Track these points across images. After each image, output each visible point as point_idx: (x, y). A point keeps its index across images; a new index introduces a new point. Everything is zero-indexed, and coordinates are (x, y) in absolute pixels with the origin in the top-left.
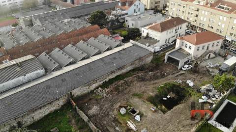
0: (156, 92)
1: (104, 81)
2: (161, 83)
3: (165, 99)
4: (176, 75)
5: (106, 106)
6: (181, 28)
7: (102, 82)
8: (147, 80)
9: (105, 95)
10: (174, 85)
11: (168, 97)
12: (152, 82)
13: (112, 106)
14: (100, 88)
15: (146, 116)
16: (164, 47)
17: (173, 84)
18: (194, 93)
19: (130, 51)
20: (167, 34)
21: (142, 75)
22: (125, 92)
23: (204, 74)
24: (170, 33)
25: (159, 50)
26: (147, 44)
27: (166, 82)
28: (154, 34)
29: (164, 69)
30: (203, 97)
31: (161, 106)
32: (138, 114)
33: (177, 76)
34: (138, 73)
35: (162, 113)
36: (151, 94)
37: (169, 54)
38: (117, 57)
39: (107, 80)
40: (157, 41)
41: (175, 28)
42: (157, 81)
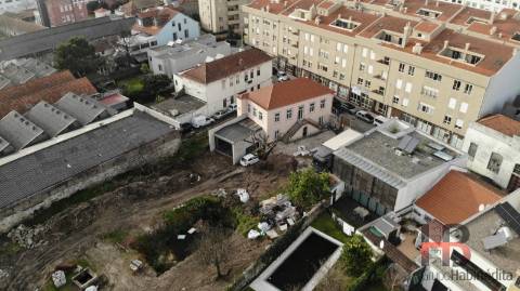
0: (161, 224)
1: (37, 207)
2: (181, 200)
3: (182, 237)
4: (222, 178)
5: (27, 268)
6: (259, 74)
7: (31, 211)
8: (151, 196)
9: (30, 242)
10: (209, 203)
11: (191, 231)
12: (163, 200)
13: (40, 267)
14: (20, 228)
15: (113, 286)
16: (218, 116)
17: (207, 201)
18: (244, 217)
19: (120, 130)
20: (224, 87)
21: (141, 186)
22: (86, 230)
23: (281, 171)
24: (231, 84)
25: (204, 123)
26: (174, 112)
27: (192, 197)
28: (196, 89)
29: (204, 166)
30: (260, 226)
31: (167, 255)
32: (94, 284)
33: (225, 180)
34: (130, 181)
35: (155, 274)
36: (147, 229)
37: (217, 133)
38: (79, 147)
39: (47, 203)
40: (200, 104)
41: (242, 74)
42: (174, 197)
